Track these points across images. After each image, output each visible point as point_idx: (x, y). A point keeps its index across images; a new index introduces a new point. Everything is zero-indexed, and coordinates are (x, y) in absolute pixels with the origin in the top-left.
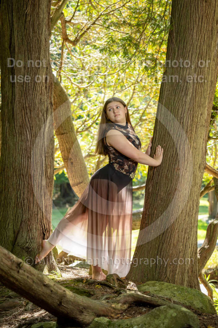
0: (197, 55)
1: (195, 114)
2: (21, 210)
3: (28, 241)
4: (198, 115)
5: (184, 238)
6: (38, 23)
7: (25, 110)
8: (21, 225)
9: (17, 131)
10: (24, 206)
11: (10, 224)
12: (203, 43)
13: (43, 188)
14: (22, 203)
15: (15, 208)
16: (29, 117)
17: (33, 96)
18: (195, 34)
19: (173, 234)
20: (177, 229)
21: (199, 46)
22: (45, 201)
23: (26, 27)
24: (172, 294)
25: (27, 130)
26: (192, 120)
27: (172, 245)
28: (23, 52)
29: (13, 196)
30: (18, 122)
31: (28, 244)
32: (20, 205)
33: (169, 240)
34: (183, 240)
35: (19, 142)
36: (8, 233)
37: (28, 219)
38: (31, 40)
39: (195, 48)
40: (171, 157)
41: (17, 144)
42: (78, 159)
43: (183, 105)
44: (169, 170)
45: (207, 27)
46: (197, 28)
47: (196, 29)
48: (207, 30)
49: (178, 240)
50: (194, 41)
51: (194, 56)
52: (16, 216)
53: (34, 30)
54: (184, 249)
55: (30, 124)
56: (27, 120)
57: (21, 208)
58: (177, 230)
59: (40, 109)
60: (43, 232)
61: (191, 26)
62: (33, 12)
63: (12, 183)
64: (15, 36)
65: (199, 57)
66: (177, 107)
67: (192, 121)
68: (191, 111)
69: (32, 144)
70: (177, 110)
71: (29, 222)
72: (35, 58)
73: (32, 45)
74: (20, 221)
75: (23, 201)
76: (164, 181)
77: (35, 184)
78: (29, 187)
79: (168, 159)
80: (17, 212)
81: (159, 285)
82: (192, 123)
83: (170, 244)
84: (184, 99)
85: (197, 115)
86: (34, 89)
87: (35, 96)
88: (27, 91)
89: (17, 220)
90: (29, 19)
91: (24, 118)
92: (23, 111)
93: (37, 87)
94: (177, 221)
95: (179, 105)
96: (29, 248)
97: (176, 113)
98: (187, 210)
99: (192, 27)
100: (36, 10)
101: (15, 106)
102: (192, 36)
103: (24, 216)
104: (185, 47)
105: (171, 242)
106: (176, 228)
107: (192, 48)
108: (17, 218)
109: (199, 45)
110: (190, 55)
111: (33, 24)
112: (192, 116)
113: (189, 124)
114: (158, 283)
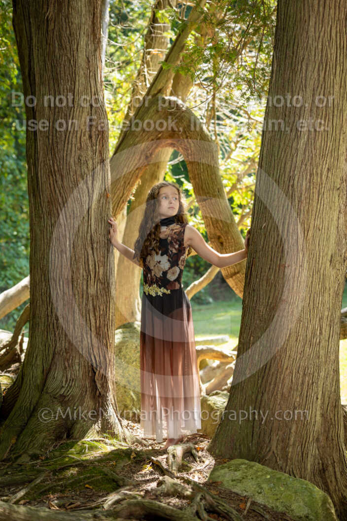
0: (317, 66)
1: (315, 170)
2: (53, 335)
3: (64, 385)
4: (321, 171)
5: (303, 383)
6: (68, 32)
7: (54, 175)
8: (52, 360)
9: (44, 210)
10: (58, 329)
11: (38, 359)
12: (327, 44)
13: (90, 299)
14: (55, 324)
15: (46, 333)
16: (60, 186)
17: (65, 152)
18: (313, 30)
19: (280, 378)
20: (287, 369)
21: (320, 50)
22: (96, 320)
23: (49, 41)
24: (258, 489)
25: (59, 208)
26: (310, 180)
27: (279, 396)
28: (47, 82)
29: (43, 313)
30: (45, 195)
31: (63, 390)
32: (51, 326)
33: (274, 388)
34: (299, 388)
35: (48, 227)
36: (35, 371)
37: (66, 349)
38: (57, 61)
39: (313, 53)
40: (274, 246)
41: (45, 230)
42: (229, 238)
43: (293, 156)
44: (271, 267)
45: (335, 14)
46: (316, 18)
47: (314, 20)
48: (337, 19)
49: (291, 388)
50: (310, 42)
51: (310, 68)
52: (47, 346)
53: (62, 45)
54: (304, 403)
55: (62, 197)
56: (57, 192)
57: (53, 332)
58: (288, 371)
59: (78, 173)
60: (93, 369)
61: (304, 15)
62: (58, 14)
63: (40, 293)
64: (35, 56)
65: (321, 68)
66: (284, 161)
67: (310, 182)
68: (306, 165)
69: (67, 229)
70: (283, 165)
71: (67, 353)
72: (65, 91)
73: (59, 70)
74: (52, 352)
75: (55, 321)
76: (264, 287)
77: (77, 293)
78: (66, 298)
79: (270, 249)
80: (47, 338)
81: (246, 468)
82: (310, 186)
83: (275, 393)
84: (294, 145)
85: (319, 172)
86: (66, 142)
87: (69, 152)
88: (55, 145)
89: (47, 351)
90: (53, 27)
91: (52, 188)
92: (51, 177)
93: (70, 138)
94: (288, 355)
95: (287, 156)
96: (65, 397)
97: (282, 169)
98: (306, 336)
99: (307, 15)
100: (63, 11)
101: (39, 169)
102: (307, 33)
103: (58, 345)
104: (295, 53)
105: (278, 390)
106: (285, 367)
107: (307, 53)
108: (47, 348)
109: (320, 47)
110: (304, 67)
111: (60, 35)
112: (309, 174)
113: (304, 188)
114: (245, 464)
